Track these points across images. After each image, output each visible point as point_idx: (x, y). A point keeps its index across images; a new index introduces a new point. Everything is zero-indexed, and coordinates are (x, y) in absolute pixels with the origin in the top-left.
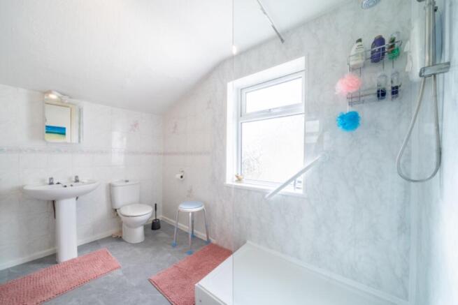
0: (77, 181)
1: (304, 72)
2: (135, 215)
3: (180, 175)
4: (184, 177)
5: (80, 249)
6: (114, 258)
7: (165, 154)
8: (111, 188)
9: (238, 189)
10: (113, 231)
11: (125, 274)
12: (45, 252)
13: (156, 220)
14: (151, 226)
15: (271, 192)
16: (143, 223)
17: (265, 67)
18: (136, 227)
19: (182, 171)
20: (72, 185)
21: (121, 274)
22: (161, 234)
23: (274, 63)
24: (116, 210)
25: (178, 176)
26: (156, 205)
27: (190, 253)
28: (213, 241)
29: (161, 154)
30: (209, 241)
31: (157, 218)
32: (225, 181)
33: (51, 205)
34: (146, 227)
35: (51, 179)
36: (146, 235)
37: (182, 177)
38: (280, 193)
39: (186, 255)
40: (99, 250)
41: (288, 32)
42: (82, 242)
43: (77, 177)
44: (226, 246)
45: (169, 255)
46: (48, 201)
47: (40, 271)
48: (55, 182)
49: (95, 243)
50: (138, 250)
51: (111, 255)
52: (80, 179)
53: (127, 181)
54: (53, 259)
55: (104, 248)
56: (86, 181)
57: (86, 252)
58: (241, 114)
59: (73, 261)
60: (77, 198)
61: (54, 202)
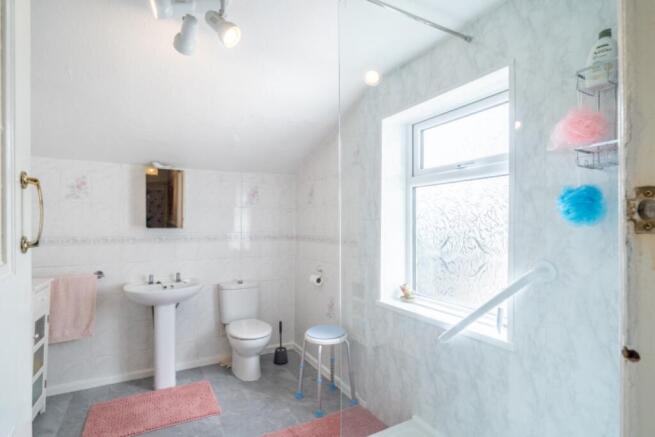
0: (178, 280)
1: (507, 93)
2: (244, 337)
3: (317, 277)
4: (322, 280)
5: (180, 375)
6: (215, 397)
7: (297, 238)
8: (219, 291)
9: (399, 315)
10: (220, 358)
11: (223, 425)
12: (141, 371)
13: (281, 348)
14: (273, 357)
15: (448, 328)
16: (258, 351)
17: (441, 89)
18: (250, 356)
19: (321, 271)
20: (172, 286)
21: (218, 423)
22: (286, 373)
23: (456, 82)
24: (224, 325)
25: (314, 278)
26: (281, 323)
27: (319, 415)
28: (364, 403)
29: (292, 238)
30: (355, 401)
31: (284, 345)
32: (377, 295)
33: (150, 310)
34: (263, 359)
35: (151, 277)
36: (263, 370)
37: (319, 280)
38: (463, 332)
39: (312, 417)
40: (200, 383)
41: (478, 20)
42: (182, 366)
43: (178, 274)
44: (381, 417)
45: (288, 410)
46: (147, 307)
47: (136, 395)
48: (155, 280)
49: (198, 371)
50: (246, 392)
51: (212, 391)
52: (182, 277)
53: (240, 282)
54: (148, 382)
55: (206, 381)
56: (187, 281)
57: (186, 382)
58: (413, 171)
59: (170, 389)
60: (177, 306)
61: (153, 308)
